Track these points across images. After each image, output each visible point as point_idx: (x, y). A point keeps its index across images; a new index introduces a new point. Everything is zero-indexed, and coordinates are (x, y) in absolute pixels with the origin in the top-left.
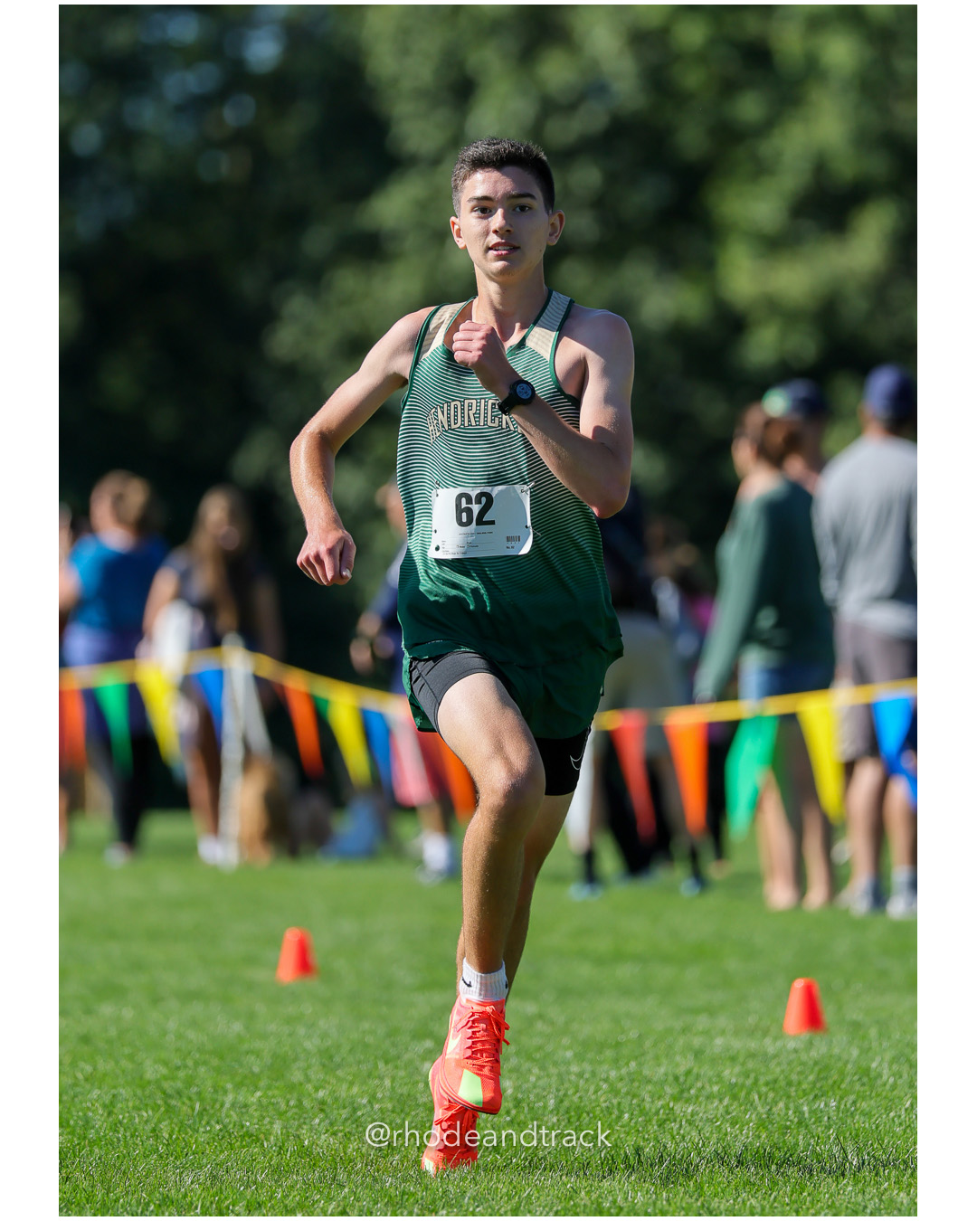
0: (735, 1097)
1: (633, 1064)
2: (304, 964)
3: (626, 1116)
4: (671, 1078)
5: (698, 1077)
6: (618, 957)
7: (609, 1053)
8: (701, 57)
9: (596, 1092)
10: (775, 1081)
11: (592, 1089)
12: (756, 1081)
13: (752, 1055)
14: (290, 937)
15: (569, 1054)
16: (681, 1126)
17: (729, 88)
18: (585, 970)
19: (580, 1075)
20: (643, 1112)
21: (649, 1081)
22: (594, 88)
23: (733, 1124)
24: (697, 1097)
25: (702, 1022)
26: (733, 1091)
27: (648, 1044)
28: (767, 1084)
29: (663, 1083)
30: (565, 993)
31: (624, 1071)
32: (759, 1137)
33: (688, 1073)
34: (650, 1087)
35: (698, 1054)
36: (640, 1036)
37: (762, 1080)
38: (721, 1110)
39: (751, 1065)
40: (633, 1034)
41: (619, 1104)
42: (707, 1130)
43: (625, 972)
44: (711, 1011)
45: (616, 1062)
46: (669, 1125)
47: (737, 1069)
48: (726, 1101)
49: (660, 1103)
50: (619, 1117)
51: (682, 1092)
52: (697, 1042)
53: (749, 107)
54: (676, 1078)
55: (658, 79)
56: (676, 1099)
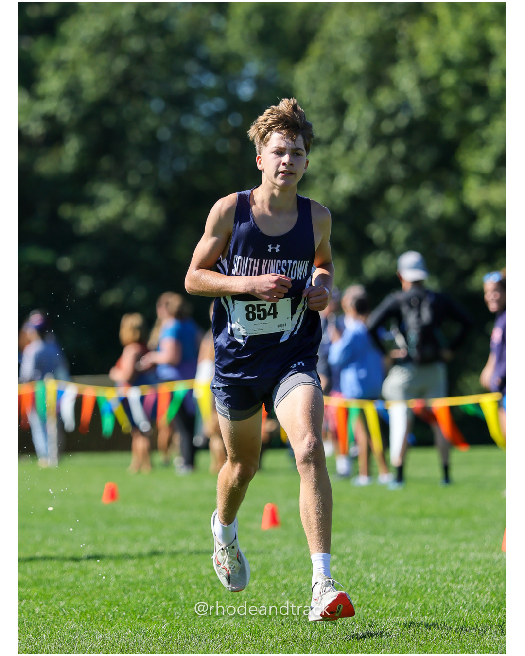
0: (480, 581)
1: (431, 566)
2: (274, 521)
3: (429, 590)
4: (449, 573)
5: (462, 572)
6: (422, 515)
7: (420, 561)
8: (453, 90)
9: (414, 579)
10: (499, 573)
11: (412, 578)
12: (490, 573)
13: (487, 561)
14: (267, 508)
15: (401, 562)
16: (455, 595)
17: (466, 105)
18: (407, 522)
19: (407, 571)
20: (437, 588)
21: (439, 574)
22: (404, 105)
23: (480, 594)
24: (462, 581)
25: (463, 546)
26: (479, 578)
27: (438, 556)
28: (495, 574)
29: (445, 574)
30: (397, 533)
31: (427, 569)
32: (492, 599)
33: (458, 570)
34: (440, 577)
35: (462, 561)
36: (434, 553)
37: (492, 573)
38: (474, 587)
39: (487, 565)
40: (431, 552)
41: (426, 585)
42: (468, 596)
43: (426, 523)
44: (467, 540)
45: (424, 565)
46: (449, 594)
47: (480, 568)
48: (476, 582)
49: (445, 584)
50: (426, 591)
51: (455, 578)
52: (461, 555)
53: (476, 114)
54: (452, 573)
55: (433, 102)
56: (453, 581)
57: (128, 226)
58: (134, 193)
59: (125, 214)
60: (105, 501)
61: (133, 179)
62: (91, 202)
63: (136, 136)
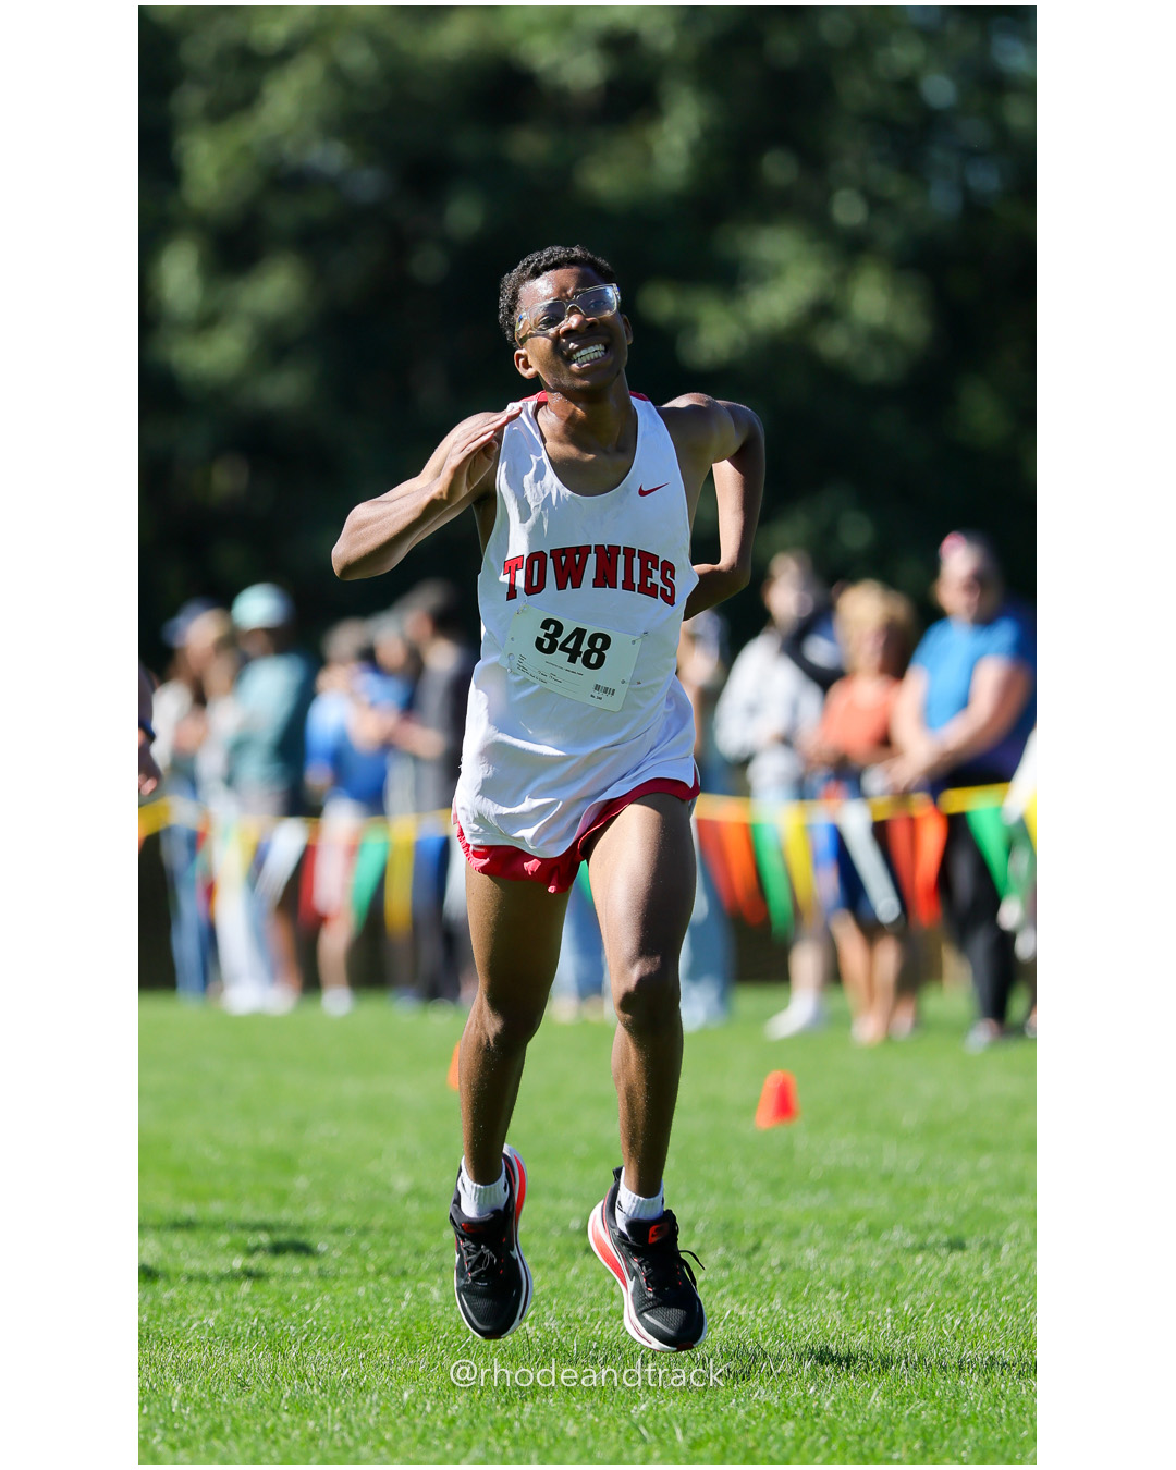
57: (834, 343)
58: (850, 249)
59: (824, 311)
60: (762, 1120)
61: (848, 210)
62: (729, 278)
63: (856, 90)
